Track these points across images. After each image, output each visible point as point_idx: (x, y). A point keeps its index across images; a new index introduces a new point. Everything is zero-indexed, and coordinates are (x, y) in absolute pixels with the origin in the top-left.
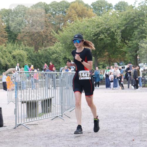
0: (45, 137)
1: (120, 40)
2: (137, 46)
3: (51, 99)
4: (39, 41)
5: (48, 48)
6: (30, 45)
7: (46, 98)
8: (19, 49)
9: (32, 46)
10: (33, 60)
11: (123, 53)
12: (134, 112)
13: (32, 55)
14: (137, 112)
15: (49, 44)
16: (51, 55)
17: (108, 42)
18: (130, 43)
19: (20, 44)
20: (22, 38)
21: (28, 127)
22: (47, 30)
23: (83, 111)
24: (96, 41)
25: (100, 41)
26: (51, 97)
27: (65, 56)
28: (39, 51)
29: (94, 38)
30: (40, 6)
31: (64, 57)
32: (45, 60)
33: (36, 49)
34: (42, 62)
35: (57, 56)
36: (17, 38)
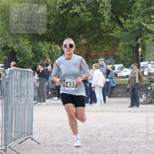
1: (109, 16)
2: (140, 29)
11: (114, 41)
12: (138, 147)
14: (142, 146)
17: (86, 20)
18: (127, 23)
23: (44, 143)
24: (65, 16)
25: (73, 17)
27: (6, 43)
29: (61, 12)
31: (3, 46)
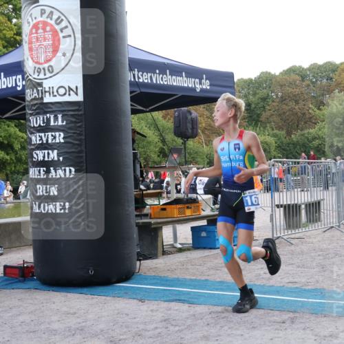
0: (319, 255)
3: (319, 203)
4: (293, 122)
5: (306, 131)
6: (280, 128)
7: (313, 200)
8: (264, 135)
9: (283, 129)
10: (284, 150)
13: (282, 143)
15: (307, 125)
16: (310, 142)
19: (265, 128)
20: (268, 119)
21: (292, 242)
22: (304, 105)
26: (319, 199)
28: (293, 136)
30: (294, 71)
32: (302, 149)
33: (289, 133)
34: (296, 152)
35: (320, 143)
36: (260, 119)
